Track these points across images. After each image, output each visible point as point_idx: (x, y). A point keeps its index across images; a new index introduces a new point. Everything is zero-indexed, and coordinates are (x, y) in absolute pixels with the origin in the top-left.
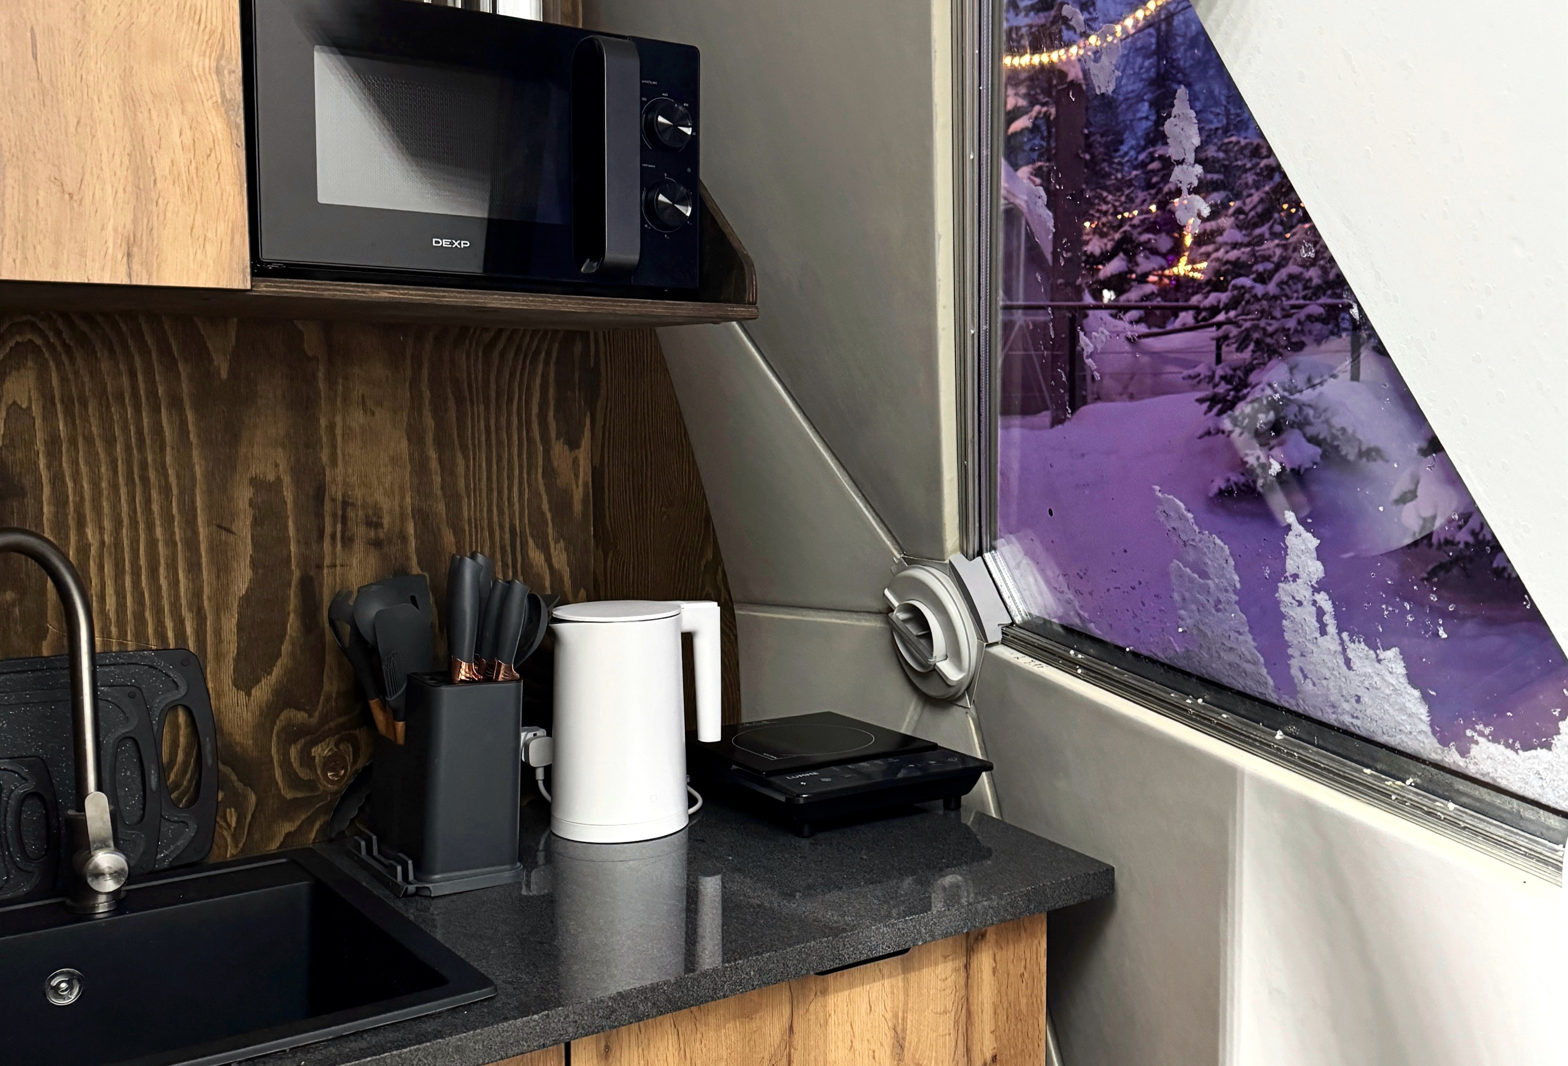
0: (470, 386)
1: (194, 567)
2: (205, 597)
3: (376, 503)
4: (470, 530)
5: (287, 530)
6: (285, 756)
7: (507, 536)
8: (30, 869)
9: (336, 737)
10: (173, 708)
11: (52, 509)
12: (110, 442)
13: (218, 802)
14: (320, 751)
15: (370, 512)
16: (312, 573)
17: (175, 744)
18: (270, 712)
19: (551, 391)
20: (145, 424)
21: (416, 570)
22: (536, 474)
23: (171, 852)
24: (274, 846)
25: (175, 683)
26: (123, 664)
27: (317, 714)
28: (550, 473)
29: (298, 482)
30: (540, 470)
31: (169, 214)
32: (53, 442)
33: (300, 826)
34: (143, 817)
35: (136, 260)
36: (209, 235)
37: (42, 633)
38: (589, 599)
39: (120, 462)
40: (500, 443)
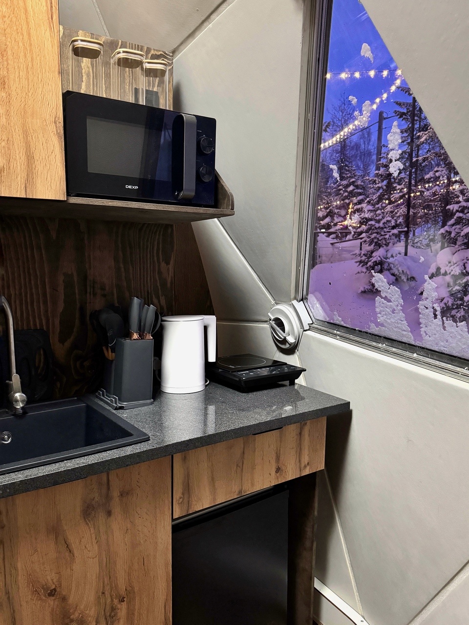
1: (45, 302)
2: (49, 312)
3: (104, 282)
5: (75, 291)
6: (75, 364)
7: (146, 294)
9: (91, 359)
10: (39, 349)
13: (53, 380)
14: (87, 364)
15: (102, 285)
16: (84, 305)
17: (40, 361)
18: (70, 351)
19: (161, 245)
20: (29, 254)
21: (117, 304)
23: (39, 395)
25: (40, 341)
26: (23, 334)
27: (85, 351)
28: (160, 273)
29: (78, 274)
30: (157, 272)
31: (39, 173)
35: (28, 189)
39: (21, 266)
40: (144, 263)
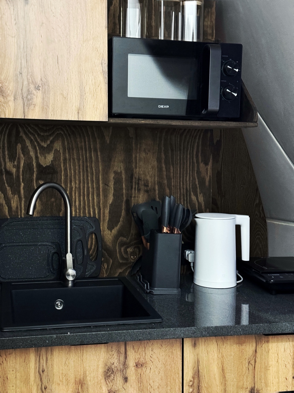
0: (175, 146)
1: (98, 195)
2: (101, 203)
3: (147, 179)
4: (174, 189)
5: (123, 186)
6: (120, 250)
7: (185, 191)
8: (54, 273)
9: (134, 246)
10: (92, 233)
11: (64, 177)
12: (79, 160)
13: (102, 261)
14: (130, 250)
15: (145, 182)
16: (129, 198)
17: (92, 243)
18: (116, 237)
19: (200, 148)
20: (88, 156)
21: (158, 199)
22: (195, 173)
23: (89, 273)
24: (116, 275)
25: (92, 226)
26: (80, 220)
27: (129, 239)
28: (199, 172)
29: (126, 173)
30: (196, 172)
31: (88, 102)
32: (65, 159)
33: (124, 271)
34: (83, 262)
35: (80, 114)
36: (98, 107)
37: (60, 210)
38: (210, 212)
39: (81, 166)
40: (184, 163)
